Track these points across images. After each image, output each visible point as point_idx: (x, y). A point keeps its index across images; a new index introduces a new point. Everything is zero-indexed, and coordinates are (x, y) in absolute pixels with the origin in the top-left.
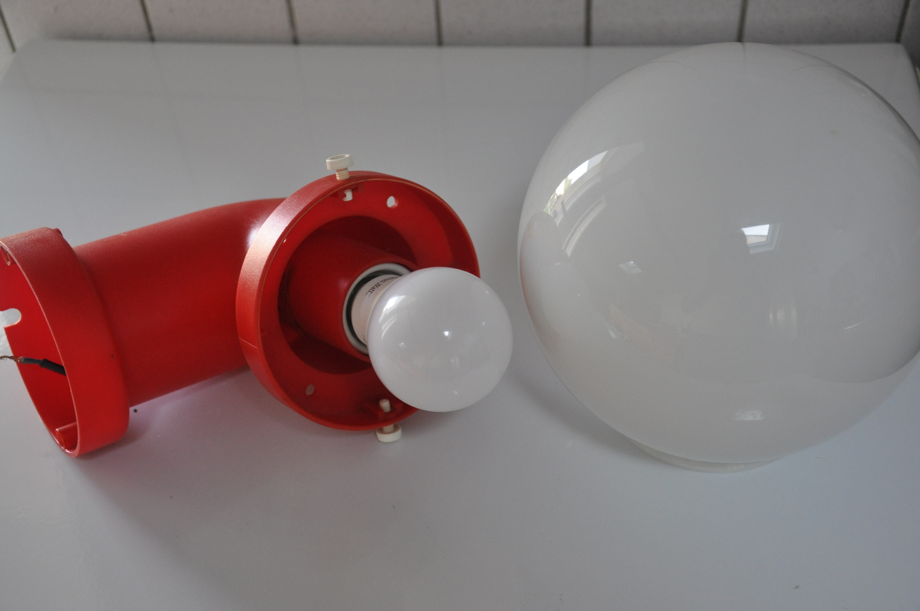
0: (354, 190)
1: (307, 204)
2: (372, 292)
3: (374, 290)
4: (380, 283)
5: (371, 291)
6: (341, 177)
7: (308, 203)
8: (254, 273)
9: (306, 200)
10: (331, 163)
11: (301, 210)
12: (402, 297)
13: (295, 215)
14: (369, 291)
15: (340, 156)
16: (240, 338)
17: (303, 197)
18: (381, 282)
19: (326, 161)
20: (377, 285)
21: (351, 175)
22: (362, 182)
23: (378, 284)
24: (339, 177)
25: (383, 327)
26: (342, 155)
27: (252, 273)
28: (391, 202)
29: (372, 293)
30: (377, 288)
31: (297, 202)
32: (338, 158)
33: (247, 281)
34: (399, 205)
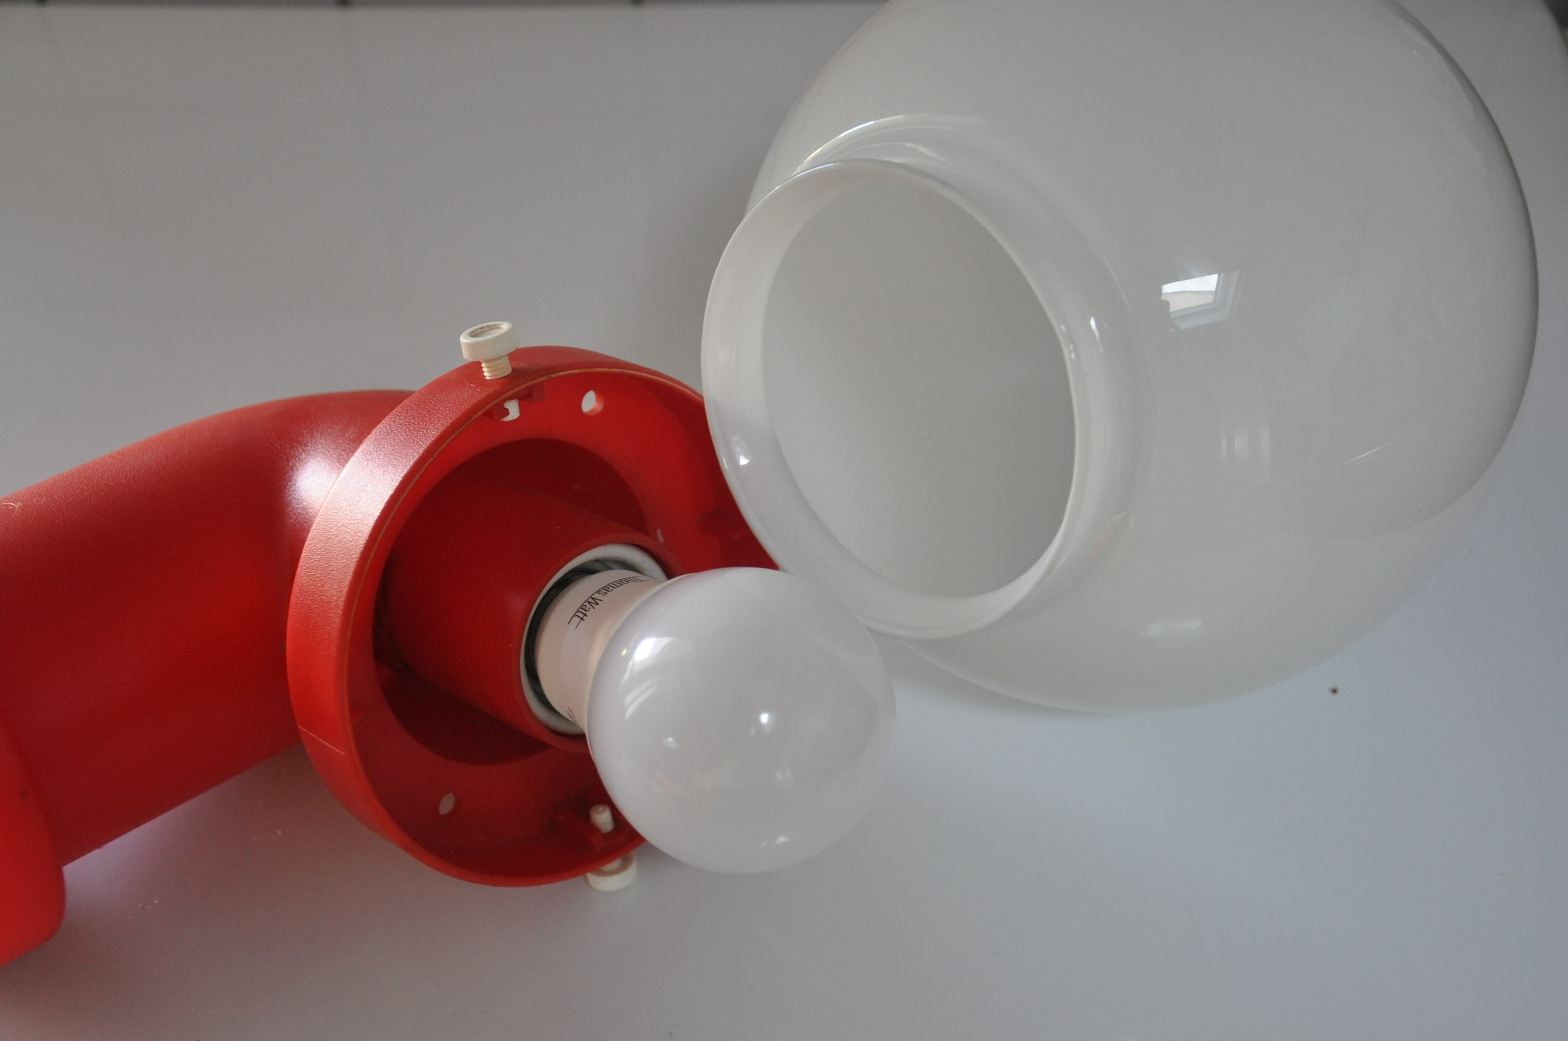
0: (524, 399)
1: (430, 441)
2: (582, 619)
3: (588, 613)
4: (596, 596)
5: (579, 614)
6: (497, 373)
7: (433, 439)
8: (327, 596)
9: (427, 430)
10: (472, 346)
11: (420, 455)
12: (665, 641)
13: (408, 467)
14: (575, 615)
15: (488, 326)
16: (300, 727)
17: (418, 424)
18: (598, 592)
19: (459, 342)
20: (590, 600)
21: (513, 365)
22: (542, 383)
23: (593, 599)
24: (489, 372)
25: (628, 700)
26: (492, 323)
27: (322, 595)
28: (590, 402)
29: (582, 621)
30: (591, 608)
31: (407, 435)
32: (483, 330)
33: (309, 611)
34: (605, 408)
